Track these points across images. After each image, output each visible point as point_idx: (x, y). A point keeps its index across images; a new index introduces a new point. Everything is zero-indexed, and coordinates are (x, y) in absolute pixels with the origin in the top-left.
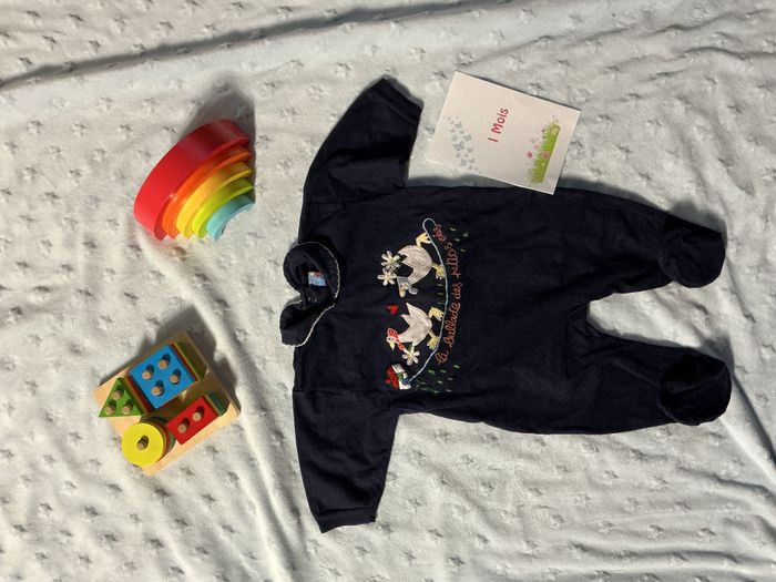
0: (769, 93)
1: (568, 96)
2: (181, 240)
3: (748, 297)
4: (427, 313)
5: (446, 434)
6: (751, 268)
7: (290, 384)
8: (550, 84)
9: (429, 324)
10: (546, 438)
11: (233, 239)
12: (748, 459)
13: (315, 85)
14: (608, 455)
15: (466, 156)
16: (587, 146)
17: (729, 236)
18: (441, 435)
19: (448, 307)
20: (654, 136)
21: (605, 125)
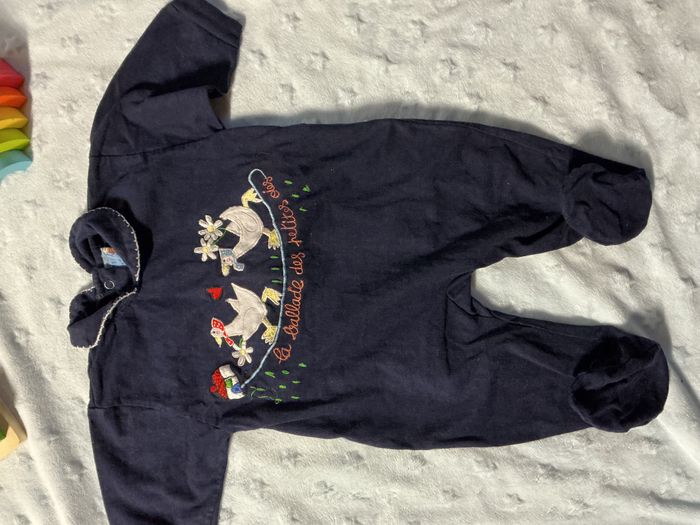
3: (686, 253)
4: (260, 295)
5: (296, 455)
6: (687, 215)
7: (87, 400)
9: (264, 311)
10: (428, 454)
13: (104, 4)
14: (509, 473)
16: (461, 63)
17: (656, 175)
18: (289, 457)
19: (287, 286)
20: (549, 46)
21: (483, 36)
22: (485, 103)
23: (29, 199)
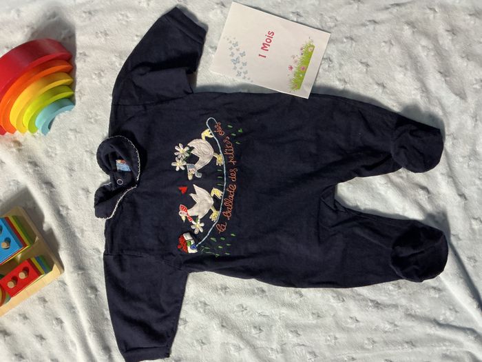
0: (477, 19)
1: (321, 22)
2: (18, 135)
3: (462, 180)
4: (210, 192)
5: (226, 288)
6: (464, 157)
7: (102, 250)
8: (308, 13)
9: (211, 202)
10: (304, 291)
11: (58, 134)
12: (461, 308)
13: (123, 13)
14: (352, 305)
15: (241, 68)
16: (335, 61)
17: (447, 133)
18: (222, 289)
19: (226, 188)
20: (388, 53)
21: (350, 45)
22: (348, 85)
23: (72, 128)
